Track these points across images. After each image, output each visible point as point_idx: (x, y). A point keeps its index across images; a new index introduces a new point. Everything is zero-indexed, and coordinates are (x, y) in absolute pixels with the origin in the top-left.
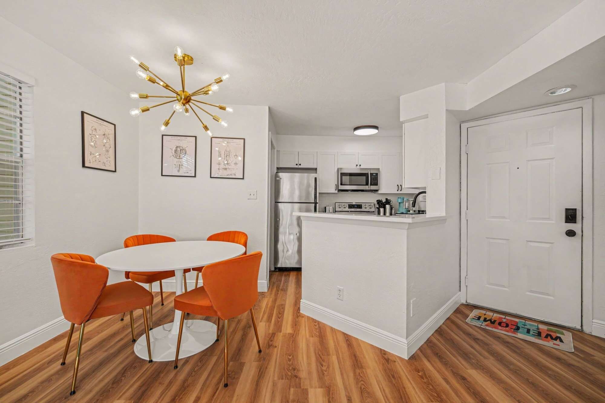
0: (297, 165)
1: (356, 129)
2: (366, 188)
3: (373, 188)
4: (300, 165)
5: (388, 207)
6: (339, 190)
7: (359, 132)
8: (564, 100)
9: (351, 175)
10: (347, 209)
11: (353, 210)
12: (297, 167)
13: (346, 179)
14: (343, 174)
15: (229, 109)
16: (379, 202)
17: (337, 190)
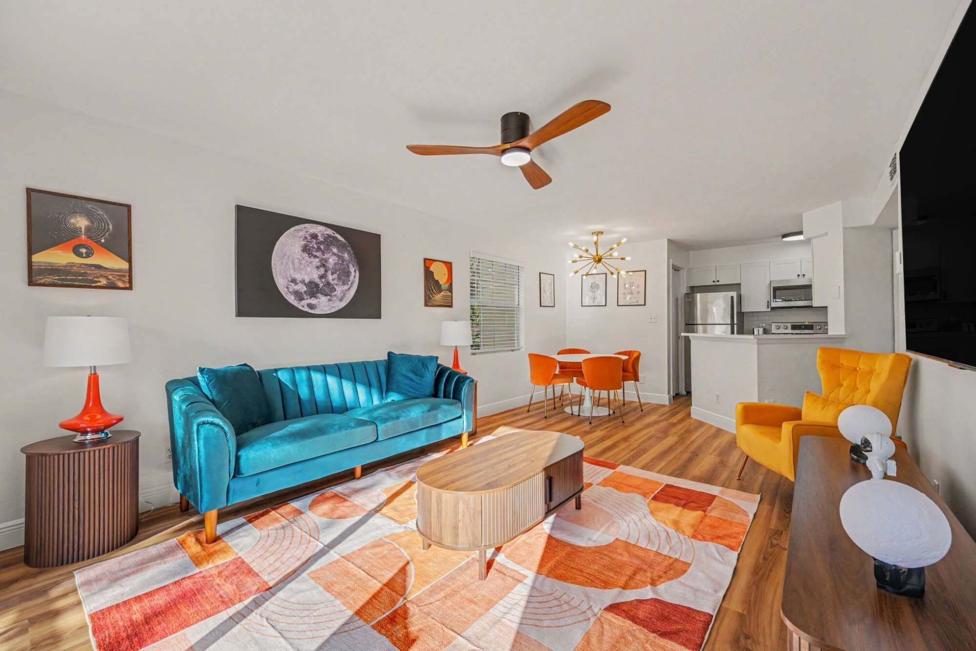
0: (714, 282)
1: (784, 236)
4: (718, 281)
6: (773, 309)
10: (789, 331)
11: (798, 331)
12: (715, 284)
14: (776, 288)
15: (628, 258)
17: (770, 308)
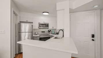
1: (43, 12)
2: (46, 27)
3: (47, 28)
5: (50, 32)
7: (44, 14)
8: (96, 9)
9: (42, 24)
13: (41, 25)
14: (40, 24)
16: (48, 31)
